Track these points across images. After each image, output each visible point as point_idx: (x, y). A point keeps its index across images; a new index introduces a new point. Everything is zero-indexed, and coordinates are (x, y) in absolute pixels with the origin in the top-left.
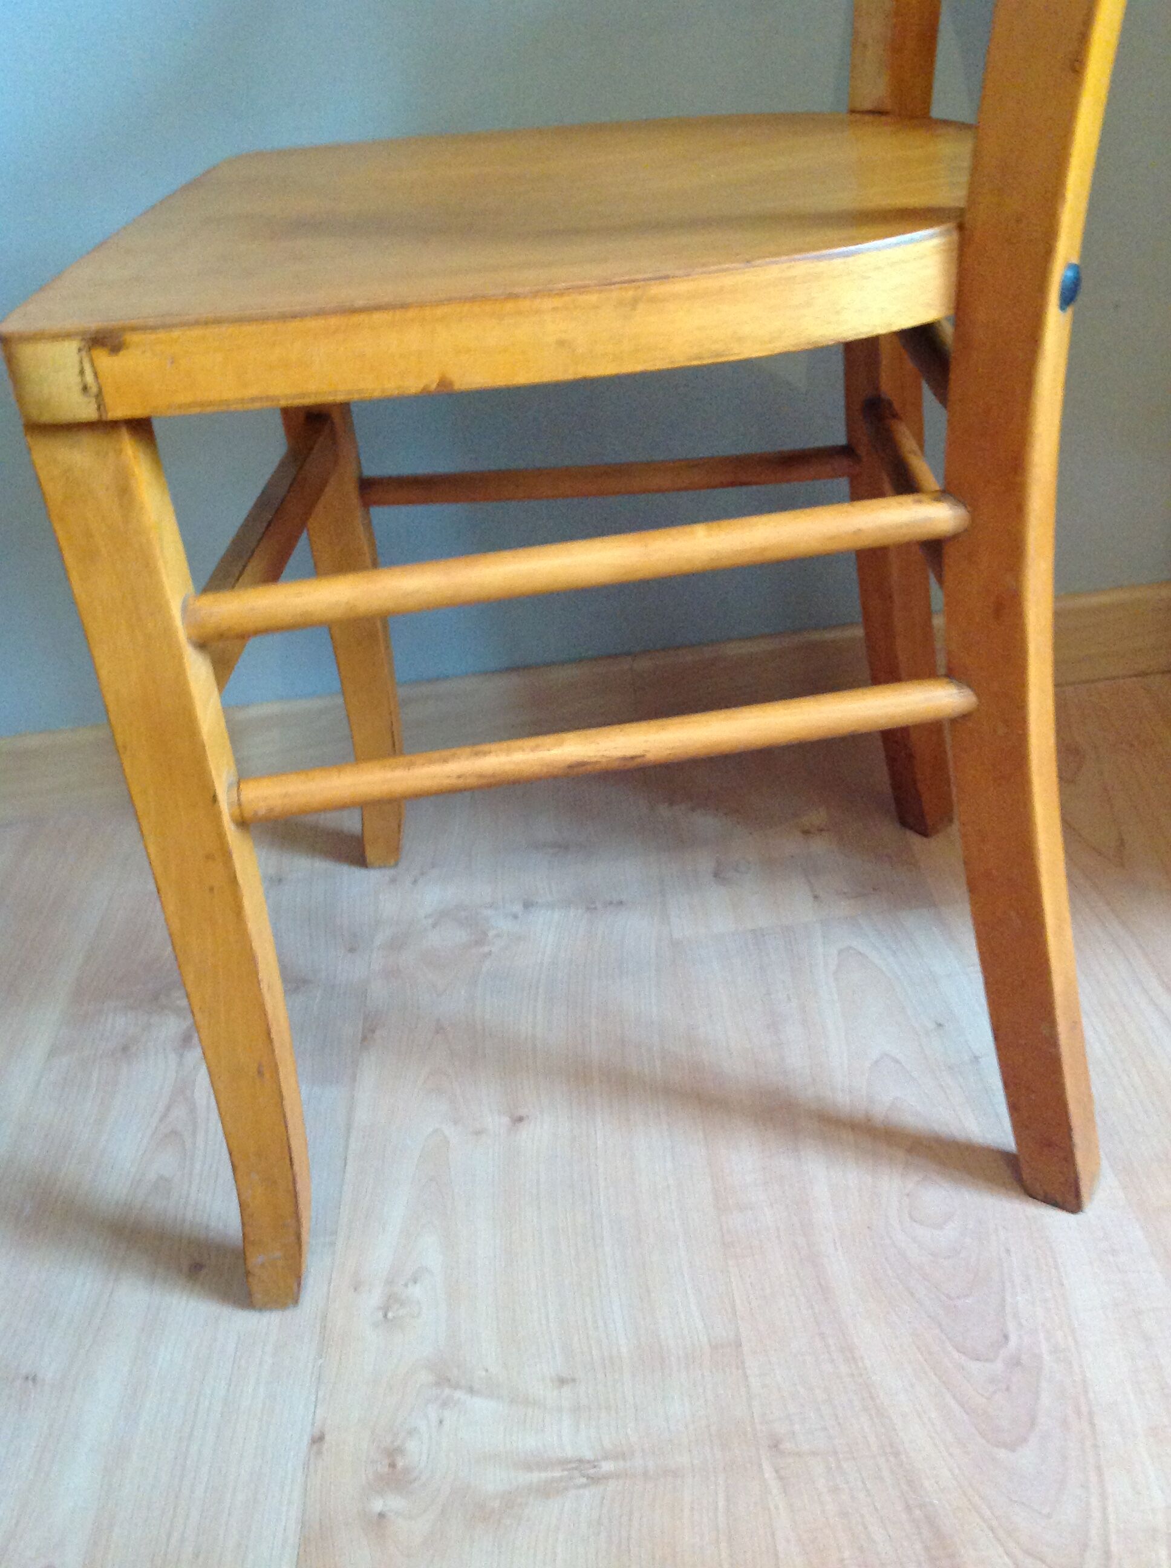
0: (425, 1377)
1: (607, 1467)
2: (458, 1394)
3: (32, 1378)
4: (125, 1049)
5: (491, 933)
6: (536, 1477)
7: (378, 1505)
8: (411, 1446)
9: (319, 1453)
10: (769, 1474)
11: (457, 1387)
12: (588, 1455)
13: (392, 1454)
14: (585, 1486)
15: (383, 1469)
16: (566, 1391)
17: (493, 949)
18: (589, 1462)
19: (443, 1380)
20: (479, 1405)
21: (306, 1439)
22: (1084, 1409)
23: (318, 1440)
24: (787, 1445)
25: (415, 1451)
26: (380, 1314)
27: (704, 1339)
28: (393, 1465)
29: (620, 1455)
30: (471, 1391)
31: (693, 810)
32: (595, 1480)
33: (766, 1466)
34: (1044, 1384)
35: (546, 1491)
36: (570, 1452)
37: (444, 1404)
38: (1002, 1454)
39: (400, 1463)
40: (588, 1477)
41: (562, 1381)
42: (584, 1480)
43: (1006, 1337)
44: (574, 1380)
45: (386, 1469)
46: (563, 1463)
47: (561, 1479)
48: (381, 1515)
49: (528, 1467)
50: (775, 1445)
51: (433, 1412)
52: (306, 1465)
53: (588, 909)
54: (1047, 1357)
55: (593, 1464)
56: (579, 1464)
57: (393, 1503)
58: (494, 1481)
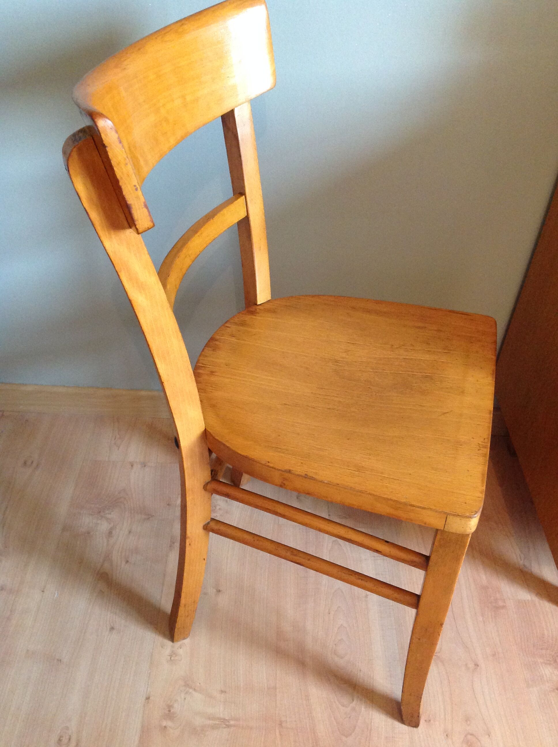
0: (181, 682)
1: (232, 723)
2: (191, 690)
3: (60, 661)
4: (89, 533)
6: (211, 722)
7: (164, 723)
8: (176, 705)
9: (148, 703)
11: (191, 688)
12: (227, 717)
13: (170, 707)
14: (225, 728)
16: (223, 695)
18: (227, 720)
19: (187, 685)
20: (196, 695)
21: (144, 698)
22: (369, 728)
23: (148, 698)
24: (284, 725)
25: (177, 707)
26: (169, 657)
27: (266, 685)
28: (169, 711)
29: (237, 719)
30: (195, 690)
32: (228, 726)
33: (277, 731)
34: (360, 717)
35: (214, 727)
36: (222, 716)
37: (186, 693)
38: (344, 738)
39: (172, 711)
40: (226, 725)
41: (222, 692)
42: (225, 726)
43: (353, 700)
44: (226, 692)
45: (167, 712)
46: (219, 719)
47: (217, 725)
48: (165, 727)
49: (209, 718)
50: (281, 724)
51: (183, 696)
52: (144, 706)
55: (228, 721)
56: (224, 720)
57: (169, 723)
58: (198, 721)
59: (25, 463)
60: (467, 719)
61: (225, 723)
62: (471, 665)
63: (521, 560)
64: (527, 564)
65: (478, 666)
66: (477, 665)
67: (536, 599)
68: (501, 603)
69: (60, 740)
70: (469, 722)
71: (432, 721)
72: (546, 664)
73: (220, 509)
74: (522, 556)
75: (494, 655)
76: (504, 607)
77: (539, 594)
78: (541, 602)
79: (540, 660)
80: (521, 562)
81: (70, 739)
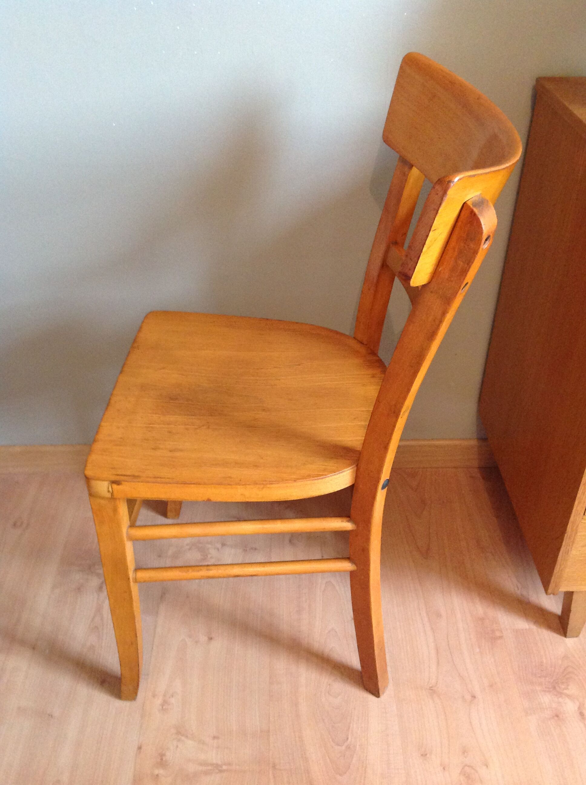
0: (173, 731)
1: (224, 767)
2: (183, 738)
3: (51, 716)
4: (79, 589)
5: (209, 556)
6: (204, 768)
7: (156, 772)
8: (168, 754)
9: (140, 752)
10: (271, 776)
11: (183, 735)
12: (220, 763)
13: (162, 755)
14: (217, 773)
15: (159, 760)
16: (216, 741)
19: (178, 733)
20: (190, 743)
21: (136, 747)
22: (364, 765)
23: (140, 748)
24: (277, 767)
25: (169, 755)
26: (161, 707)
27: (259, 728)
28: (162, 759)
29: (229, 764)
30: (187, 737)
32: (221, 771)
33: (271, 772)
34: (355, 756)
35: (206, 773)
36: (214, 762)
37: (179, 740)
38: (338, 777)
39: (164, 759)
40: (219, 770)
41: (215, 738)
42: (217, 771)
43: (348, 739)
44: (218, 738)
46: (212, 765)
47: (211, 770)
48: (157, 775)
49: (201, 764)
50: (274, 767)
51: (175, 743)
52: (136, 756)
53: (244, 550)
54: (358, 747)
55: (221, 766)
56: (217, 766)
57: (161, 772)
58: (192, 768)
59: (15, 524)
60: (464, 751)
61: (218, 768)
62: (468, 697)
63: (518, 589)
64: (525, 593)
66: (474, 697)
67: (534, 628)
68: (498, 634)
70: (466, 754)
71: (428, 756)
72: (545, 691)
73: (211, 558)
74: (519, 585)
75: (491, 686)
76: (501, 637)
77: (537, 622)
78: (539, 630)
79: (538, 688)
80: (519, 592)
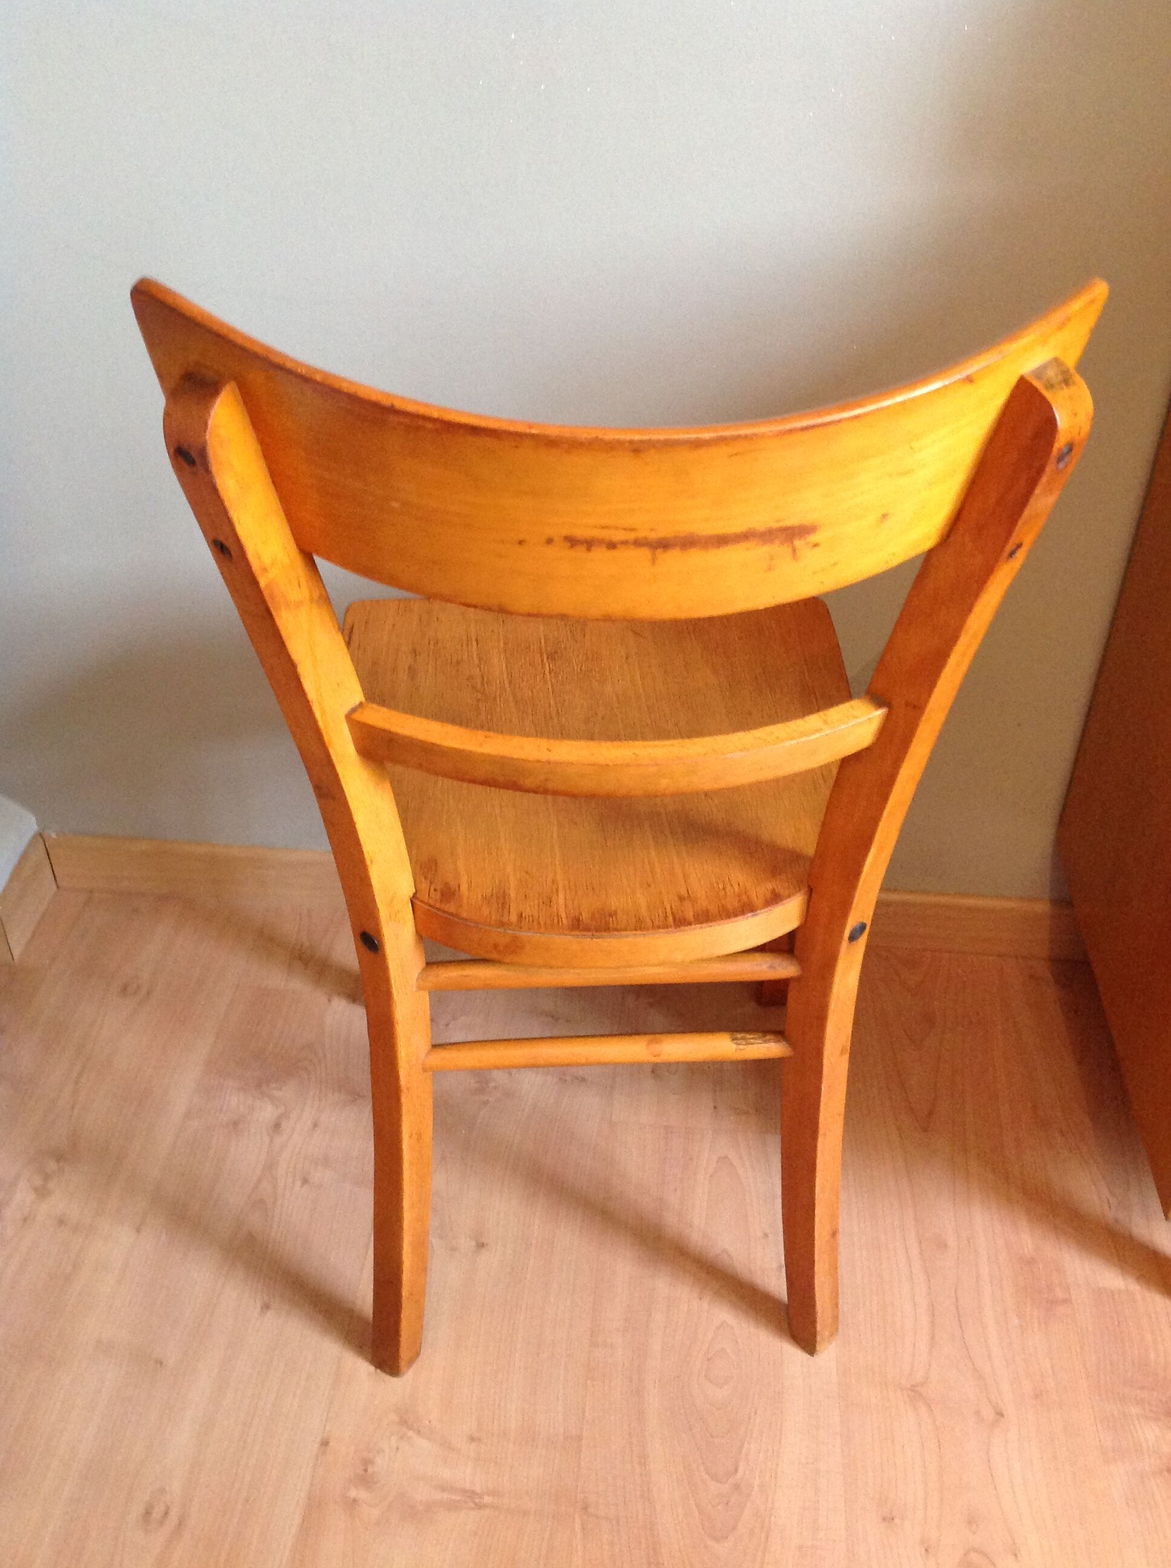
0: (393, 1417)
1: (487, 1499)
2: (410, 1433)
3: (160, 1363)
4: (235, 1124)
5: (492, 1084)
6: (446, 1497)
7: (353, 1493)
8: (378, 1460)
9: (324, 1453)
10: (578, 1526)
11: (410, 1428)
12: (478, 1489)
13: (367, 1463)
14: (471, 1509)
15: (360, 1471)
16: (473, 1446)
17: (490, 1099)
18: (477, 1494)
19: (403, 1422)
20: (422, 1443)
21: (319, 1441)
22: (766, 1526)
23: (325, 1443)
24: (591, 1510)
25: (380, 1464)
27: (562, 1430)
28: (366, 1470)
29: (497, 1494)
30: (419, 1432)
31: (651, 1005)
32: (480, 1507)
33: (577, 1520)
34: (749, 1505)
35: (452, 1507)
36: (468, 1486)
37: (402, 1438)
38: (712, 1543)
39: (370, 1470)
40: (476, 1504)
41: (472, 1439)
42: (472, 1505)
43: (736, 1470)
44: (480, 1440)
45: (362, 1472)
46: (463, 1491)
47: (458, 1501)
48: (355, 1500)
49: (443, 1490)
50: (585, 1508)
51: (394, 1441)
52: (317, 1456)
53: (560, 1079)
54: (756, 1489)
55: (481, 1496)
56: (471, 1494)
57: (361, 1494)
58: (422, 1493)
59: (124, 989)
60: (971, 1521)
61: (471, 1498)
62: (988, 1413)
63: (1110, 1209)
64: (1123, 1218)
65: (1002, 1415)
66: (1000, 1414)
67: (1134, 1287)
68: (1060, 1294)
69: (148, 1513)
70: (974, 1526)
71: (896, 1520)
72: (1148, 1418)
73: (495, 1088)
74: (1112, 1200)
75: (1038, 1395)
76: (1066, 1301)
77: (1143, 1278)
78: (1146, 1293)
79: (1134, 1410)
80: (1110, 1214)
81: (166, 1513)
